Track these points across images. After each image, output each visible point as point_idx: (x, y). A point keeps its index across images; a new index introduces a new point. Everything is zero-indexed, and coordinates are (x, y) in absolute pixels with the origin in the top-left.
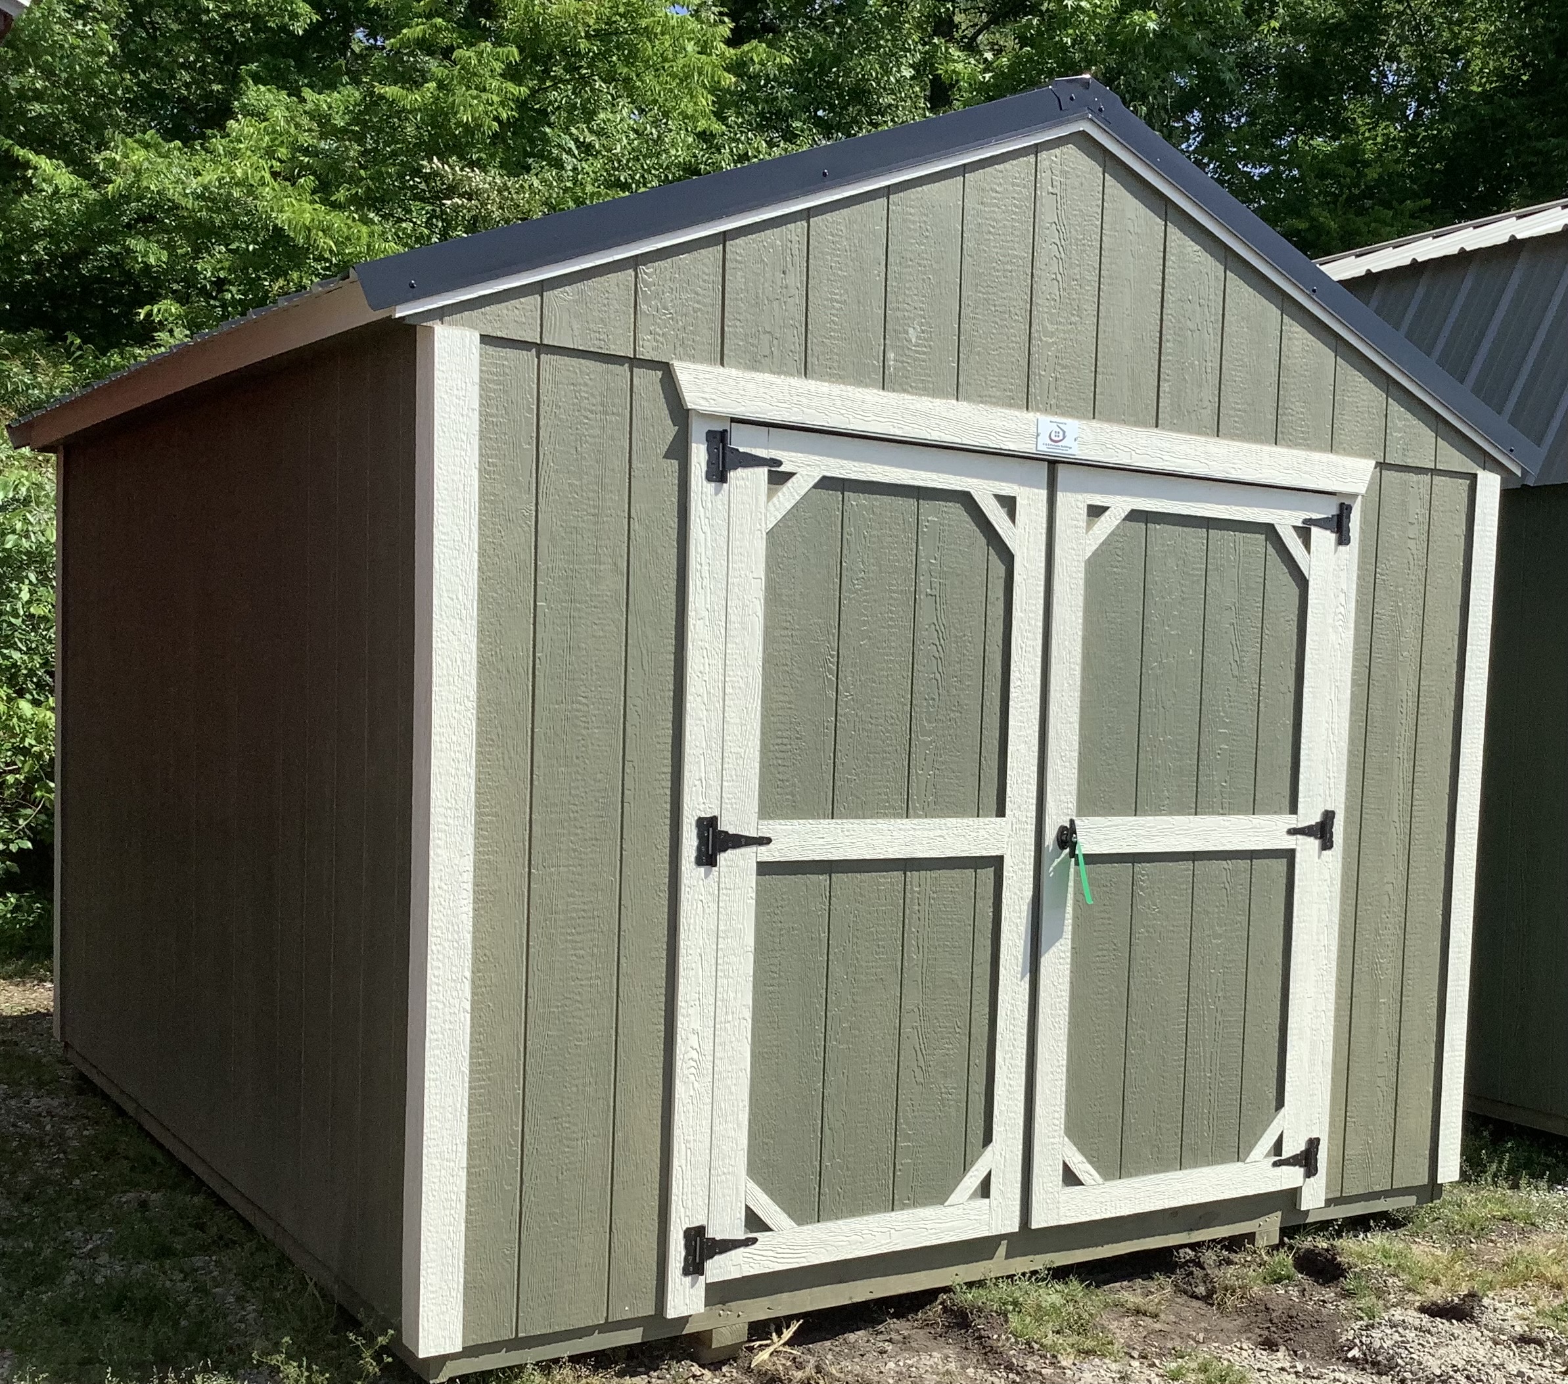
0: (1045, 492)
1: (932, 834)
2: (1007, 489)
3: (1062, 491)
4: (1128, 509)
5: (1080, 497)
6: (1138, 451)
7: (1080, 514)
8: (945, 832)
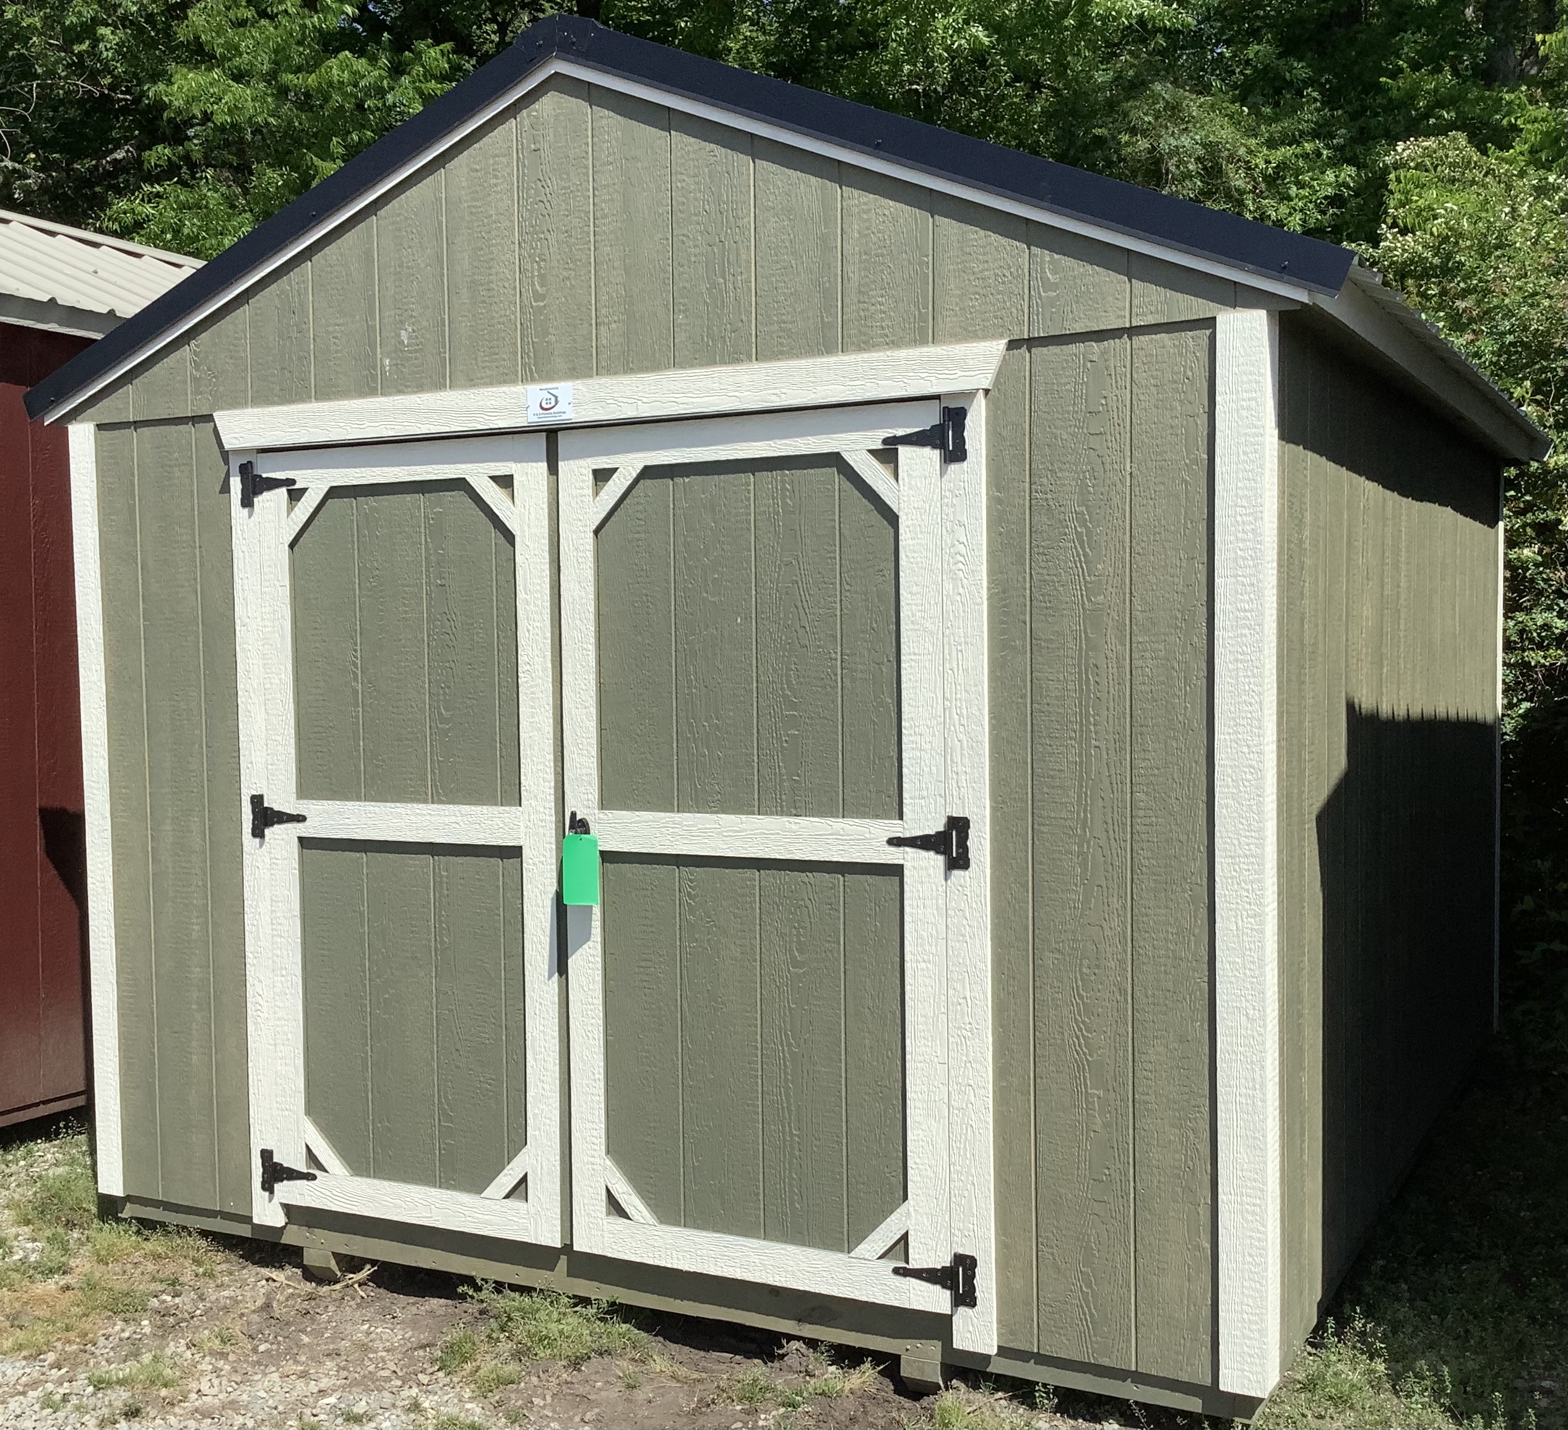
0: (545, 464)
1: (446, 820)
2: (501, 469)
3: (563, 460)
4: (640, 466)
5: (582, 462)
6: (645, 400)
7: (583, 481)
8: (460, 819)
